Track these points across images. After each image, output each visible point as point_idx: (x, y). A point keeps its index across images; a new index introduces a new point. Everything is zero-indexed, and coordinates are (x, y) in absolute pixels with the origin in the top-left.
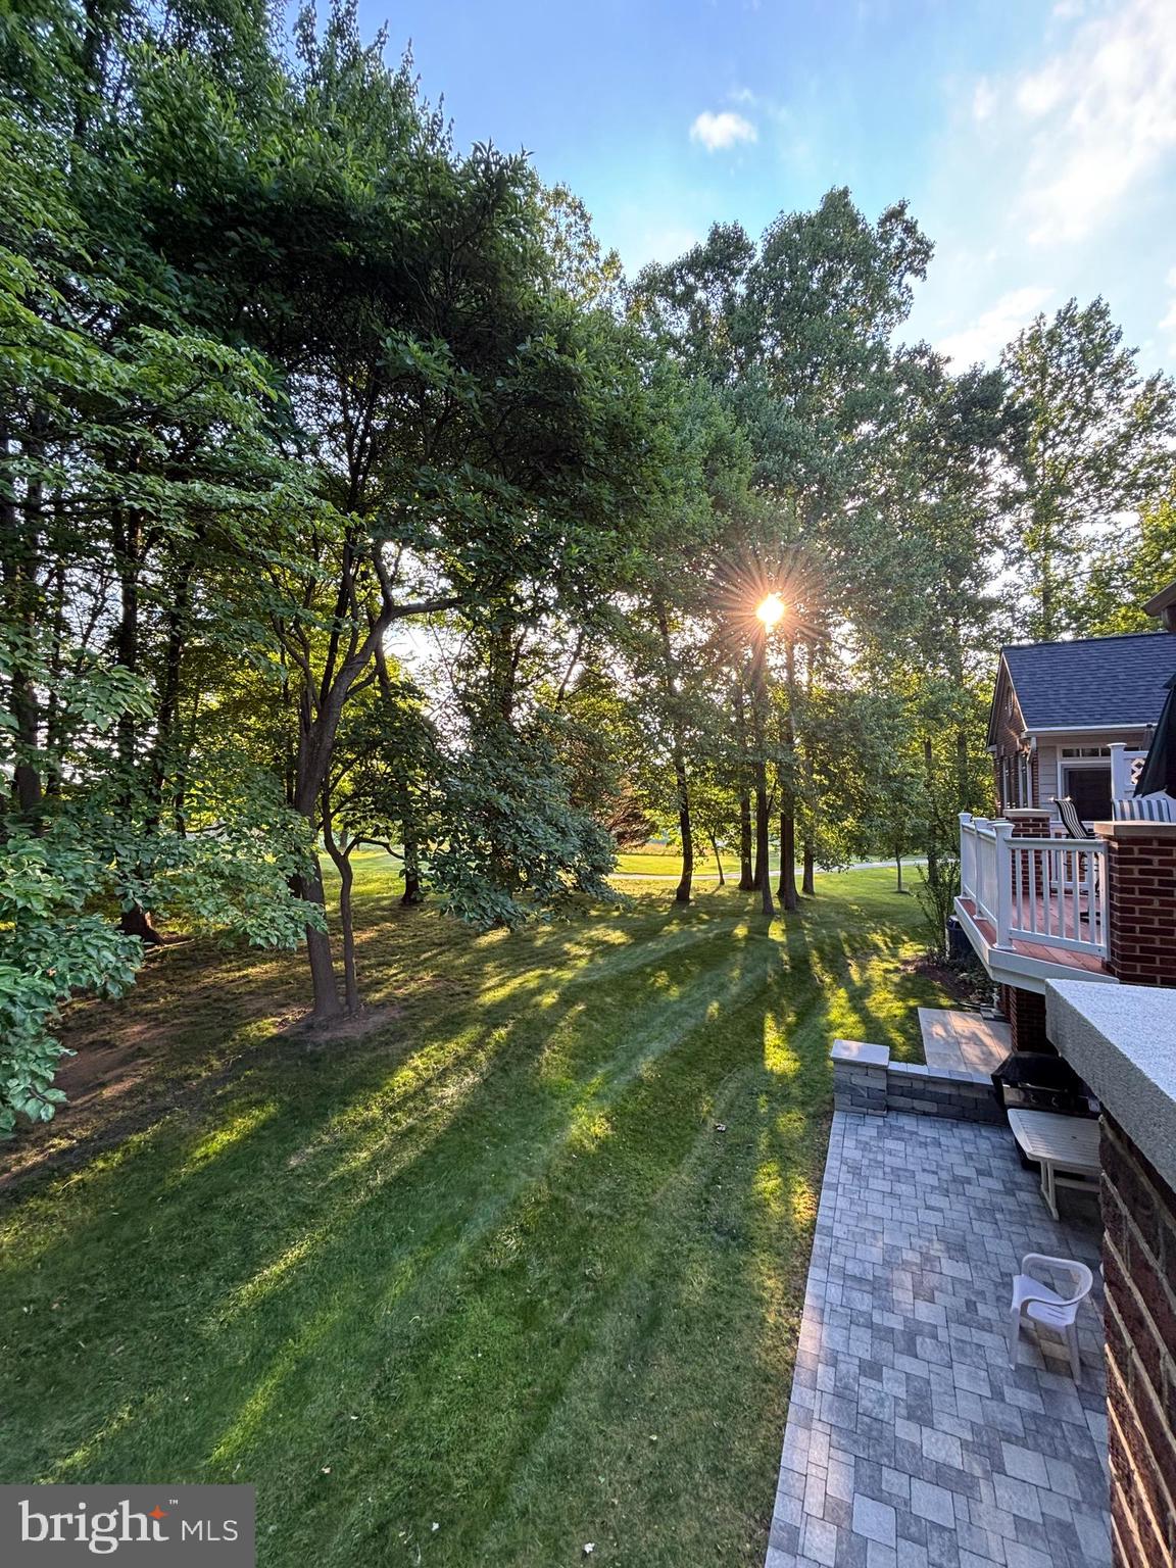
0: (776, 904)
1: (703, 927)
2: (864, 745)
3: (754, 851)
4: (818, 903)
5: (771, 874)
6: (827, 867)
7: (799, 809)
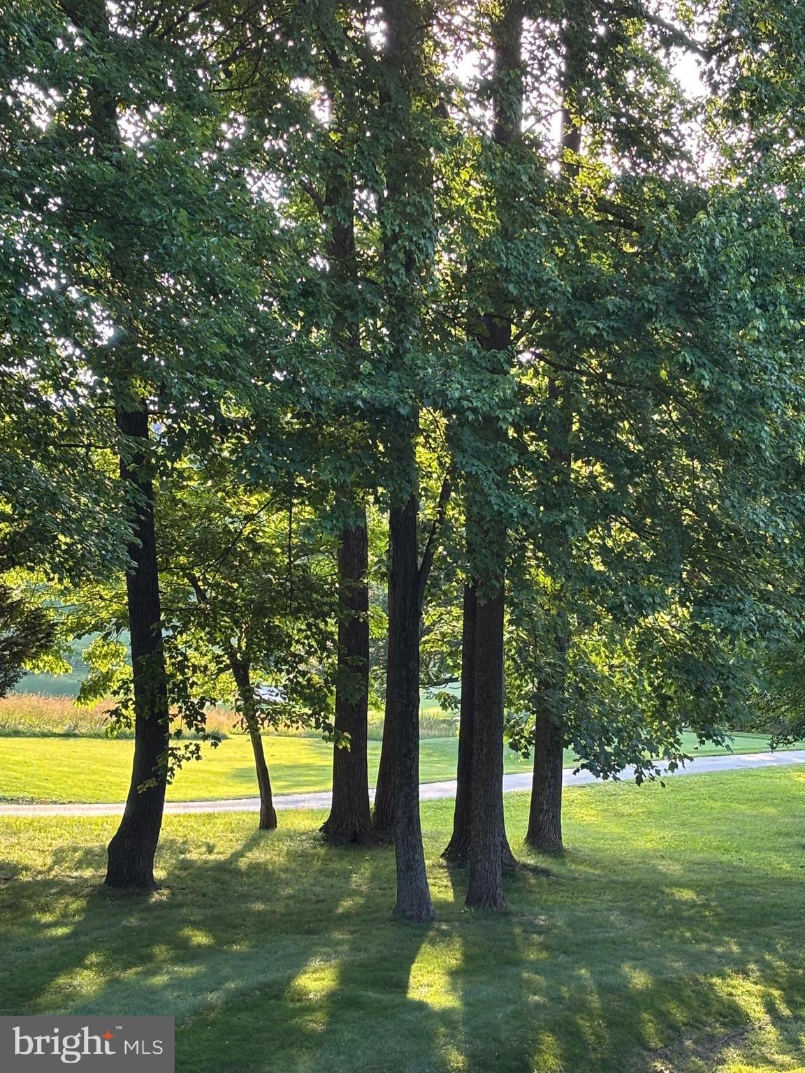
0: (441, 888)
1: (187, 971)
2: (720, 363)
3: (376, 717)
4: (574, 884)
5: (426, 793)
6: (603, 766)
7: (519, 569)
